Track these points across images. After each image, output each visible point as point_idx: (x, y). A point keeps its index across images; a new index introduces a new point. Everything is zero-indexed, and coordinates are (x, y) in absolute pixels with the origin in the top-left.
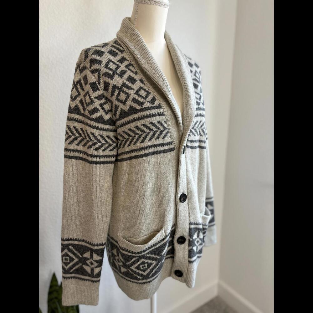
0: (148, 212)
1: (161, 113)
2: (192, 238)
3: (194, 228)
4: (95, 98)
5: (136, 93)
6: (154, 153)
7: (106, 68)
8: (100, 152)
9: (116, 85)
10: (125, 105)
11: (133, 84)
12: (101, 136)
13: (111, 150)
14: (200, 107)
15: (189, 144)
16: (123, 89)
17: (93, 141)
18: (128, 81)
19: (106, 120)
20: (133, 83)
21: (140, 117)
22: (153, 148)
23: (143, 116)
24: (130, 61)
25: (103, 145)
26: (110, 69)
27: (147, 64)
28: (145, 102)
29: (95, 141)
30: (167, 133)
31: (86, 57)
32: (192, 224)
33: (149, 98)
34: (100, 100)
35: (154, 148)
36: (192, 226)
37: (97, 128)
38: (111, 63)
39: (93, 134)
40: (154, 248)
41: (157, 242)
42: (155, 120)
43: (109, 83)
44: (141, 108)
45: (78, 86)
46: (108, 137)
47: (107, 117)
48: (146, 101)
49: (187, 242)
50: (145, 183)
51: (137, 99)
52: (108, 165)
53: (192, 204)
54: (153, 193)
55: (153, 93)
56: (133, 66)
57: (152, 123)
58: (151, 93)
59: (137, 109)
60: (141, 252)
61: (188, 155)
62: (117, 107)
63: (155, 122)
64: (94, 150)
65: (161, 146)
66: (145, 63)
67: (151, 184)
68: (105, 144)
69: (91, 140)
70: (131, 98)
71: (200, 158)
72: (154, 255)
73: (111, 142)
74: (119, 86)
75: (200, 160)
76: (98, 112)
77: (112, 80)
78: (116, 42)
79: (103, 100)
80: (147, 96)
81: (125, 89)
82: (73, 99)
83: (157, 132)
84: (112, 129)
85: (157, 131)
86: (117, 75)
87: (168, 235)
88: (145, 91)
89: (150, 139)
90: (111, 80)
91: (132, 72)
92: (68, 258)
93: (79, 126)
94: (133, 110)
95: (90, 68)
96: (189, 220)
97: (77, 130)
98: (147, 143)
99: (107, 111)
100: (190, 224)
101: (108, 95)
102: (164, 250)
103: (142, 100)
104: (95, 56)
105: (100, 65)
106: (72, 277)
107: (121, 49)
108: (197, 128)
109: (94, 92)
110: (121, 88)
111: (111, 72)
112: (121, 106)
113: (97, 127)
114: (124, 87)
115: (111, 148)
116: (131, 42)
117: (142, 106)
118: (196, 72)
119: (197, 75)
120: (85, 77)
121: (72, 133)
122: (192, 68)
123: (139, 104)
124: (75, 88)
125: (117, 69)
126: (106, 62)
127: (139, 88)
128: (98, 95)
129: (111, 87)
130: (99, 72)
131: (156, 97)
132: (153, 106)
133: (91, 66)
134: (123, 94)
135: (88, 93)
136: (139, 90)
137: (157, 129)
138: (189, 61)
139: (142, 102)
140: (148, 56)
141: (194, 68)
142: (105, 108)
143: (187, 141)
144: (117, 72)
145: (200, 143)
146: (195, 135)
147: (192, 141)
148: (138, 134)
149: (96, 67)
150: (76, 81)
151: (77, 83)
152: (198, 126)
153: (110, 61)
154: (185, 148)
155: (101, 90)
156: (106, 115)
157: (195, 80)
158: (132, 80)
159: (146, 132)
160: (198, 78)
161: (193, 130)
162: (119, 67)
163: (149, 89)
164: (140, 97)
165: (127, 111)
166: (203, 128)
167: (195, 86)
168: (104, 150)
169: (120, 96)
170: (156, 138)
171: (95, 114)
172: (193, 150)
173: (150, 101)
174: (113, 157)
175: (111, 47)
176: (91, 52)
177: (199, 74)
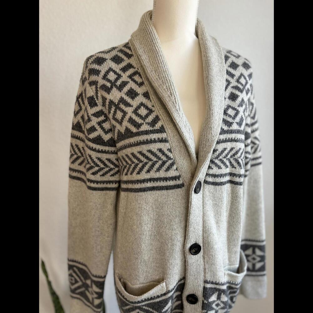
0: (146, 258)
1: (162, 138)
2: (208, 300)
3: (211, 288)
4: (92, 115)
5: (134, 112)
6: (153, 189)
7: (104, 80)
8: (98, 177)
9: (113, 101)
10: (121, 126)
11: (133, 100)
12: (99, 159)
13: (112, 175)
14: (231, 128)
15: (210, 179)
16: (120, 106)
17: (90, 164)
18: (128, 96)
19: (106, 141)
20: (133, 98)
21: (136, 143)
22: (152, 182)
23: (139, 142)
24: (138, 69)
25: (101, 169)
26: (109, 81)
27: (154, 72)
28: (143, 124)
29: (92, 164)
30: (172, 164)
31: (87, 67)
32: (208, 283)
33: (150, 118)
34: (98, 118)
35: (154, 182)
36: (209, 286)
37: (94, 150)
38: (111, 72)
39: (90, 156)
40: (151, 301)
41: (156, 295)
42: (154, 147)
43: (106, 97)
44: (137, 131)
45: (80, 100)
46: (109, 160)
47: (106, 137)
48: (144, 123)
49: (200, 304)
50: (140, 223)
51: (134, 119)
52: (108, 192)
53: (209, 258)
54: (152, 237)
55: (158, 111)
56: (140, 75)
57: (150, 151)
58: (154, 111)
59: (132, 133)
60: (135, 303)
61: (207, 193)
62: (114, 127)
63: (155, 150)
64: (91, 174)
65: (163, 181)
66: (152, 71)
67: (150, 226)
69: (88, 163)
70: (127, 117)
71: (232, 196)
72: (153, 309)
73: (112, 166)
74: (116, 102)
75: (232, 199)
76: (95, 131)
77: (109, 94)
78: (126, 45)
79: (102, 118)
80: (147, 116)
81: (122, 106)
82: (76, 114)
83: (158, 163)
84: (114, 151)
85: (156, 162)
86: (115, 87)
87: (171, 291)
88: (147, 108)
89: (148, 171)
90: (108, 94)
91: (136, 82)
92: (73, 278)
93: (81, 144)
94: (128, 134)
95: (89, 79)
96: (205, 276)
97: (79, 149)
98: (144, 175)
99: (106, 130)
100: (206, 282)
101: (106, 111)
102: (165, 307)
103: (139, 121)
104: (94, 65)
105: (98, 76)
106: (77, 298)
107: (130, 53)
108: (225, 157)
109: (91, 109)
110: (118, 104)
111: (109, 85)
112: (118, 126)
113: (94, 148)
114: (121, 104)
115: (112, 172)
116: (141, 44)
117: (138, 129)
118: (242, 75)
119: (243, 81)
120: (85, 90)
121: (75, 152)
122: (235, 71)
123: (135, 126)
124: (77, 102)
125: (117, 80)
126: (105, 72)
127: (140, 104)
128: (95, 112)
129: (107, 103)
130: (97, 85)
131: (160, 117)
132: (153, 129)
133: (89, 78)
134: (119, 112)
135: (86, 109)
136: (138, 108)
137: (157, 159)
138: (233, 61)
139: (139, 123)
140: (157, 61)
141: (240, 70)
142: (104, 127)
143: (205, 175)
144: (116, 84)
145: (232, 177)
146: (220, 168)
147: (215, 176)
148: (134, 163)
149: (93, 78)
150: (79, 94)
151: (79, 96)
152: (227, 155)
153: (110, 70)
154: (202, 185)
155: (99, 106)
156: (106, 134)
157: (236, 88)
158: (132, 94)
159: (143, 161)
160: (242, 85)
161: (217, 161)
162: (120, 78)
163: (153, 106)
164: (138, 117)
165: (123, 133)
166: (236, 157)
167: (233, 97)
168: (103, 175)
169: (116, 115)
170: (156, 170)
171: (92, 133)
172: (217, 186)
173: (150, 122)
174: (116, 183)
175: (117, 51)
176: (90, 61)
177: (248, 79)
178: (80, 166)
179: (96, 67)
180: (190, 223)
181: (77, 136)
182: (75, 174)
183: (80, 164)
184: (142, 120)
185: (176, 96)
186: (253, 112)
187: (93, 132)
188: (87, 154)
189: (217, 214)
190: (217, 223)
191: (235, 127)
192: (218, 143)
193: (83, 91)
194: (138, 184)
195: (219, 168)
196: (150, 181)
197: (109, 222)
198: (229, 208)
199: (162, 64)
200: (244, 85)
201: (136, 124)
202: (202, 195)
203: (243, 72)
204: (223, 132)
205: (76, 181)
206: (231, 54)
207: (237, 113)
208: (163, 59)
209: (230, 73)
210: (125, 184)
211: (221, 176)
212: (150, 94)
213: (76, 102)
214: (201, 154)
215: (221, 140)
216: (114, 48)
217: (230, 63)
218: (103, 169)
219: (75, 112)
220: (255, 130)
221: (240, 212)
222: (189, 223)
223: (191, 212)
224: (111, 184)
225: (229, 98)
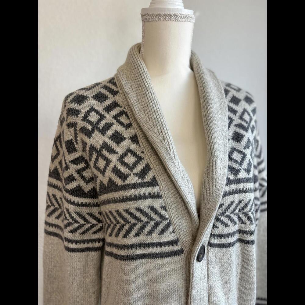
1: (154, 193)
4: (70, 162)
5: (119, 160)
6: (144, 256)
7: (84, 121)
8: (77, 236)
9: (95, 146)
10: (104, 176)
11: (118, 145)
13: (95, 233)
14: (238, 177)
15: (216, 241)
16: (102, 152)
17: (68, 220)
18: (112, 140)
19: (86, 192)
20: (118, 143)
21: (121, 198)
23: (125, 198)
24: (125, 108)
25: (81, 226)
26: (90, 122)
27: (143, 112)
28: (130, 175)
29: (71, 220)
30: (168, 226)
31: (65, 106)
33: (139, 168)
34: (77, 165)
35: (145, 248)
38: (93, 113)
39: (68, 210)
42: (144, 204)
43: (86, 142)
44: (123, 184)
45: (58, 143)
46: (90, 214)
47: (87, 188)
48: (132, 173)
51: (119, 169)
52: (90, 253)
55: (148, 158)
56: (127, 115)
57: (139, 209)
58: (143, 159)
59: (117, 186)
61: (212, 258)
63: (145, 209)
64: (69, 232)
65: (157, 247)
66: (140, 111)
68: (85, 224)
69: (66, 218)
70: (111, 166)
71: (243, 257)
73: (94, 222)
74: (98, 147)
75: (243, 260)
76: (74, 181)
77: (90, 138)
78: (112, 81)
79: (82, 165)
80: (135, 165)
81: (105, 153)
82: (53, 159)
83: (149, 225)
85: (147, 223)
86: (97, 130)
88: (135, 155)
89: (137, 235)
90: (88, 138)
93: (58, 194)
94: (112, 187)
97: (56, 200)
98: (132, 240)
99: (87, 179)
101: (87, 158)
103: (125, 171)
104: (73, 104)
105: (77, 117)
107: (115, 89)
108: (232, 213)
109: (69, 154)
110: (101, 150)
111: (89, 127)
112: (100, 176)
113: (72, 201)
114: (104, 150)
115: (94, 229)
116: (128, 79)
117: (124, 181)
118: (245, 111)
119: (246, 117)
120: (63, 132)
121: (51, 203)
122: (237, 106)
123: (120, 177)
124: (55, 146)
125: (99, 121)
126: (86, 112)
127: (126, 150)
128: (74, 158)
129: (88, 149)
130: (75, 127)
131: (151, 166)
132: (143, 181)
133: (67, 119)
134: (102, 159)
135: (64, 155)
136: (125, 154)
137: (148, 219)
138: (233, 95)
139: (125, 174)
140: (146, 100)
141: (243, 105)
142: (85, 176)
143: (209, 236)
144: (99, 127)
145: (242, 235)
146: (226, 225)
147: (221, 236)
148: (119, 223)
149: (72, 119)
150: (57, 136)
151: (57, 138)
152: (234, 210)
153: (92, 109)
154: (206, 249)
155: (79, 151)
156: (87, 184)
157: (240, 126)
158: (118, 138)
159: (130, 222)
160: (247, 122)
161: (223, 218)
162: (103, 119)
163: (143, 152)
164: (124, 166)
165: (106, 185)
166: (245, 210)
167: (237, 137)
168: (84, 233)
169: (98, 163)
170: (147, 233)
171: (70, 183)
172: (224, 249)
173: (139, 172)
174: (99, 242)
175: (101, 88)
176: (69, 99)
177: (251, 114)
178: (57, 220)
179: (75, 106)
180: (193, 300)
181: (55, 184)
182: (51, 229)
183: (58, 217)
184: (129, 169)
185: (169, 141)
186: (259, 149)
187: (72, 182)
188: (65, 207)
189: (226, 283)
190: (226, 294)
191: (243, 175)
192: (224, 196)
193: (61, 133)
194: (124, 250)
195: (226, 227)
196: (140, 247)
197: (92, 290)
198: (239, 272)
199: (153, 102)
200: (248, 122)
201: (121, 175)
202: (206, 261)
203: (246, 107)
204: (230, 182)
205: (52, 237)
206: (231, 88)
207: (244, 156)
208: (153, 97)
209: (232, 108)
210: (109, 247)
211: (229, 235)
212: (139, 138)
213: (53, 146)
214: (204, 212)
215: (228, 192)
216: (97, 84)
217: (230, 97)
218: (83, 225)
219: (52, 157)
220: (261, 170)
221: (253, 277)
222: (191, 299)
223: (193, 286)
224: (94, 243)
225: (233, 138)
